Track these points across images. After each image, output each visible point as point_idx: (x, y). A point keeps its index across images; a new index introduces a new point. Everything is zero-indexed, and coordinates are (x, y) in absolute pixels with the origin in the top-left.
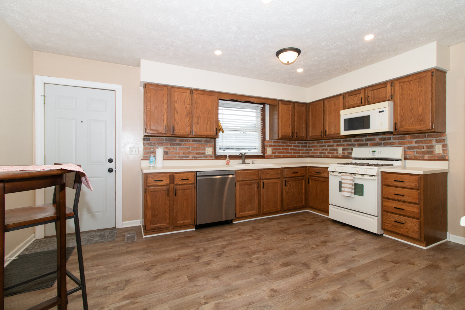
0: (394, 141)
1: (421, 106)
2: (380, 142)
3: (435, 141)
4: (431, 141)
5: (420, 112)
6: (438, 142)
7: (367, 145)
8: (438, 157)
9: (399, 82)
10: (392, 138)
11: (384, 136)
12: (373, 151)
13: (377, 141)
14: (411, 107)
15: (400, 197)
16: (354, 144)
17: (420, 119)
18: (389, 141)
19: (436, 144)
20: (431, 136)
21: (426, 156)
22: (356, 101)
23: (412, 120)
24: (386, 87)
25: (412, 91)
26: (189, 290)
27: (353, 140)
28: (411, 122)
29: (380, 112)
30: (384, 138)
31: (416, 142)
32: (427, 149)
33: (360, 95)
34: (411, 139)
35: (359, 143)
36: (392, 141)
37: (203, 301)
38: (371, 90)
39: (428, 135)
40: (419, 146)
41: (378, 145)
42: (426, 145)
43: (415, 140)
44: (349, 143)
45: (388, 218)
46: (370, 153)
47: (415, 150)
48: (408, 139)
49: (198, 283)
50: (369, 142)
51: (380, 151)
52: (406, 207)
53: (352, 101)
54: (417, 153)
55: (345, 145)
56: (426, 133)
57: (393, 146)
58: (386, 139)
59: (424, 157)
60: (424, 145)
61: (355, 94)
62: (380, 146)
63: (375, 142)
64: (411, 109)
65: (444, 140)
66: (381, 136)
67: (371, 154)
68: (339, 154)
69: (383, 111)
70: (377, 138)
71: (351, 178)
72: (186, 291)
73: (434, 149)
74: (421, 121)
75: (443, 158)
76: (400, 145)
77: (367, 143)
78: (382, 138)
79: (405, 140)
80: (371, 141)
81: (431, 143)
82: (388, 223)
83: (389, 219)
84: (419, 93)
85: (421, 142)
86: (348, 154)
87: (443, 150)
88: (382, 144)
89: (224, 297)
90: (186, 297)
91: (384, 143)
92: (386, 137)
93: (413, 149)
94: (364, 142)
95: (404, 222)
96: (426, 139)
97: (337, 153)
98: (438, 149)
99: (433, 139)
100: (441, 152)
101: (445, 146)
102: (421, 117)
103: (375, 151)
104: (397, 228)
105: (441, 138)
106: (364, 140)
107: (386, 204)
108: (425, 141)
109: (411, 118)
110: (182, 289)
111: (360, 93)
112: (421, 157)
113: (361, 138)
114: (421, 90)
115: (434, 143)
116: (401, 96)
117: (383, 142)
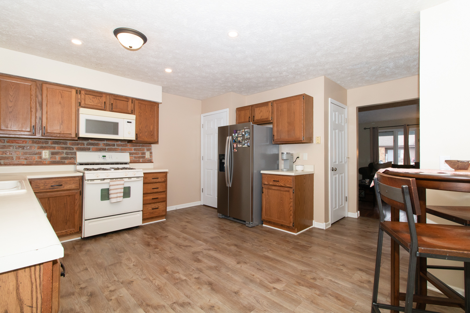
0: (117, 147)
1: (152, 125)
2: (104, 147)
3: (146, 149)
4: (143, 150)
5: (152, 129)
6: (148, 150)
7: (90, 150)
8: (148, 160)
9: (139, 102)
10: (116, 145)
11: (108, 142)
12: (103, 156)
13: (101, 146)
14: (146, 124)
15: (155, 189)
16: (71, 147)
17: (152, 134)
18: (113, 147)
19: (147, 151)
20: (144, 146)
21: (141, 160)
22: (96, 103)
23: (147, 133)
24: (128, 101)
25: (147, 112)
26: (267, 304)
27: (70, 143)
28: (146, 135)
29: (128, 122)
30: (108, 144)
31: (135, 149)
32: (142, 155)
33: (101, 99)
34: (131, 147)
35: (79, 146)
36: (116, 147)
37: (274, 290)
38: (114, 99)
39: (142, 145)
40: (137, 152)
41: (102, 150)
42: (141, 152)
43: (133, 148)
44: (64, 146)
45: (146, 209)
46: (100, 157)
47: (134, 155)
48: (129, 147)
49: (254, 301)
50: (91, 147)
51: (110, 156)
52: (159, 196)
53: (91, 101)
54: (135, 157)
55: (56, 148)
56: (141, 143)
57: (117, 151)
58: (111, 145)
59: (139, 160)
60: (140, 152)
61: (96, 95)
62: (105, 151)
63: (99, 147)
64: (146, 125)
65: (151, 149)
66: (105, 142)
67: (102, 159)
68: (45, 159)
69: (131, 122)
70: (101, 143)
71: (122, 182)
72: (270, 306)
73: (145, 155)
74: (152, 135)
75: (150, 161)
76: (121, 151)
77: (90, 148)
78: (107, 144)
79: (126, 147)
80: (94, 146)
81: (144, 151)
82: (147, 213)
83: (148, 209)
84: (151, 115)
85: (138, 150)
86: (61, 159)
87: (150, 156)
88: (107, 149)
89: (262, 282)
90: (277, 301)
91: (108, 149)
92: (111, 143)
93: (132, 155)
94: (86, 146)
95: (157, 207)
96: (141, 147)
97: (41, 158)
98: (147, 155)
99: (145, 148)
100: (149, 157)
101: (151, 153)
102: (152, 133)
103: (105, 156)
104: (153, 213)
105: (149, 148)
106: (85, 144)
107: (146, 198)
108: (140, 149)
109: (146, 132)
110: (269, 310)
111: (102, 97)
112: (138, 160)
113: (81, 142)
114: (152, 114)
115: (145, 151)
116: (139, 114)
117: (107, 147)
